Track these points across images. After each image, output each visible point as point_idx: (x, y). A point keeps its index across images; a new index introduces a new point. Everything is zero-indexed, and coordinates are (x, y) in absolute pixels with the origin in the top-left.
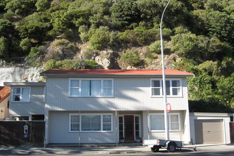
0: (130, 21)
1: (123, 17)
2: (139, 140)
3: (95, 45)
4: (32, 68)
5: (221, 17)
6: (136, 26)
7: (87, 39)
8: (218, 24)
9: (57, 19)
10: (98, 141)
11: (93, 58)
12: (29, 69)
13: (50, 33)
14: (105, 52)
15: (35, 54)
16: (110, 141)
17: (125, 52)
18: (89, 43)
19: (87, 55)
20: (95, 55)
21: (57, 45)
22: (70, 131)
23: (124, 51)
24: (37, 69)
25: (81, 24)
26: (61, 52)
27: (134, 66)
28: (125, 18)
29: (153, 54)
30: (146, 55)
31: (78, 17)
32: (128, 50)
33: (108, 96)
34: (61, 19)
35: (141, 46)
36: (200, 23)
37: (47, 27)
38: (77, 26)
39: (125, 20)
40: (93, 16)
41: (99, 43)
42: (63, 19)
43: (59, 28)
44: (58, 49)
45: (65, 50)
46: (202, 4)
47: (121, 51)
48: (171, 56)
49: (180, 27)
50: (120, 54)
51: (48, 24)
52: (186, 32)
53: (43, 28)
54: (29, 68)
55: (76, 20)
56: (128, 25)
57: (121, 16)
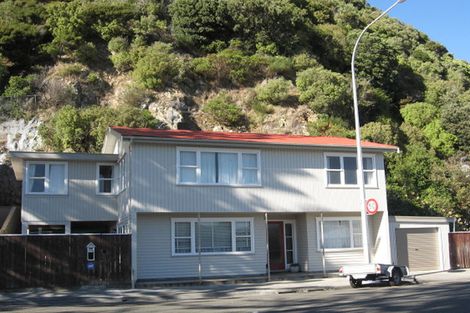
0: (211, 37)
1: (198, 27)
2: (296, 269)
3: (149, 81)
4: (14, 121)
5: (372, 42)
6: (223, 47)
7: (128, 68)
8: (368, 54)
9: (63, 19)
10: (228, 273)
11: (144, 106)
12: (7, 124)
13: (49, 48)
14: (168, 95)
15: (21, 92)
16: (250, 271)
17: (207, 98)
18: (136, 74)
19: (131, 100)
20: (148, 100)
21: (66, 75)
22: (174, 254)
23: (204, 96)
24: (26, 123)
25: (115, 33)
26: (75, 91)
27: (227, 126)
28: (201, 29)
29: (263, 104)
30: (249, 106)
31: (106, 19)
32: (213, 93)
33: (251, 185)
34: (71, 20)
35: (238, 88)
36: (336, 50)
37: (38, 34)
38: (104, 37)
39: (200, 34)
40: (139, 19)
41: (156, 76)
42: (76, 21)
43: (69, 40)
44: (68, 83)
45: (84, 86)
46: (331, 13)
47: (199, 95)
48: (299, 110)
49: (304, 55)
50: (197, 102)
51: (40, 29)
52: (314, 65)
53: (30, 37)
54: (5, 120)
55: (104, 25)
56: (207, 43)
57: (193, 25)
